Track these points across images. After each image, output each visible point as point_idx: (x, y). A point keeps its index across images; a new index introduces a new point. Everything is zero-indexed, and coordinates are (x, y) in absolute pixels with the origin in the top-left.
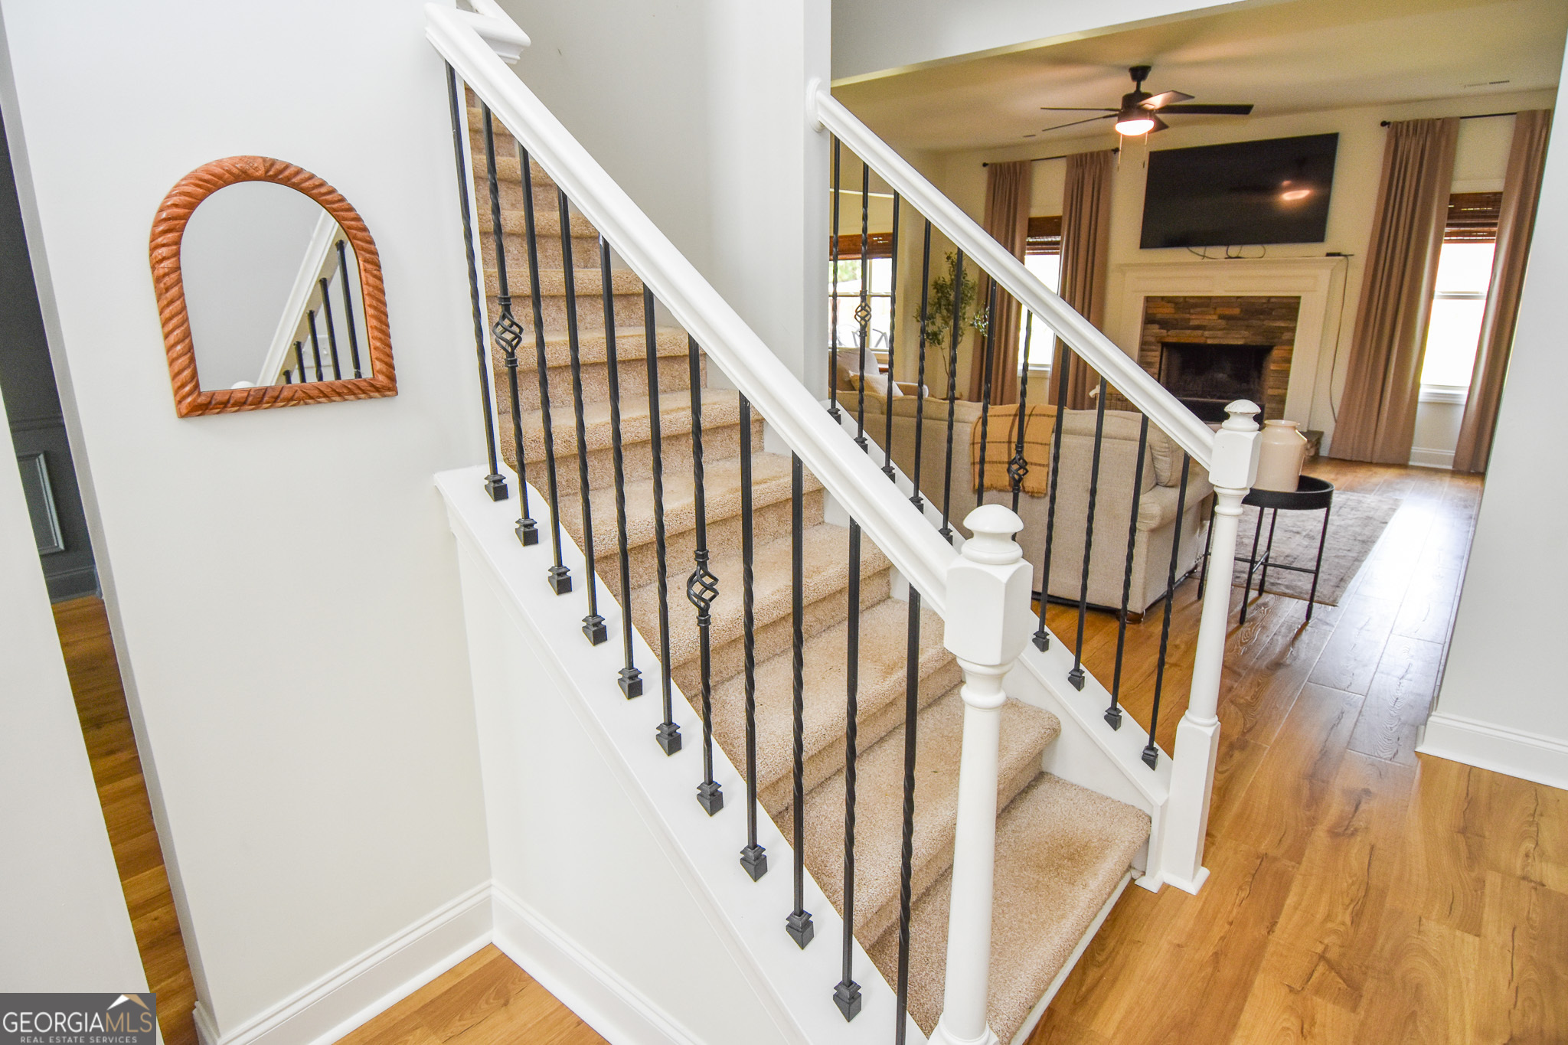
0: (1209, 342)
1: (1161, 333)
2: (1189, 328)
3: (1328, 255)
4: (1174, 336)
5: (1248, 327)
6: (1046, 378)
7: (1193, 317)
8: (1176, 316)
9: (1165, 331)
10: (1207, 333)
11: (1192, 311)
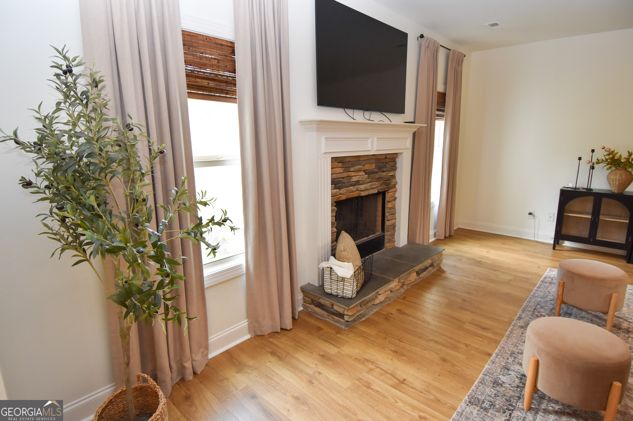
0: (363, 194)
1: (337, 192)
2: (352, 185)
3: (405, 122)
4: (345, 193)
5: (378, 179)
6: (241, 275)
7: (353, 174)
8: (345, 175)
9: (338, 190)
10: (362, 187)
11: (352, 169)
